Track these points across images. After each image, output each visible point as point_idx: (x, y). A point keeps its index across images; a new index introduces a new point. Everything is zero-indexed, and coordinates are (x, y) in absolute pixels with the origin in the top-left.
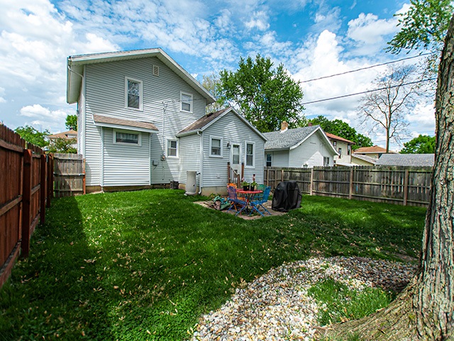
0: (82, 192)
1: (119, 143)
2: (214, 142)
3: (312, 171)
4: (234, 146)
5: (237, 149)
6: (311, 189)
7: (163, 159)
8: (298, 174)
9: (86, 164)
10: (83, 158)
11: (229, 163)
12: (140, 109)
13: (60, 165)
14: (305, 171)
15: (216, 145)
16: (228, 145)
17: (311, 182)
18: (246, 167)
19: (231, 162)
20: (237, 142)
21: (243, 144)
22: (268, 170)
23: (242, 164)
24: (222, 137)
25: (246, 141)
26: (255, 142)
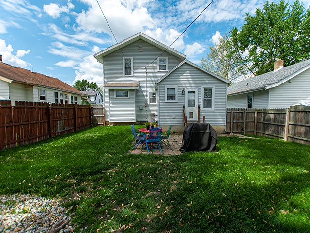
0: (103, 125)
1: (118, 97)
2: (170, 91)
3: (287, 113)
4: (189, 92)
5: (193, 94)
6: (286, 133)
7: (147, 105)
8: (272, 116)
9: (105, 110)
10: (104, 106)
11: (184, 107)
12: (132, 75)
13: (94, 110)
14: (280, 112)
15: (171, 93)
16: (183, 92)
17: (286, 125)
18: (202, 109)
19: (186, 105)
20: (192, 89)
21: (200, 89)
22: (232, 111)
23: (199, 107)
24: (177, 86)
25: (203, 87)
26: (214, 87)
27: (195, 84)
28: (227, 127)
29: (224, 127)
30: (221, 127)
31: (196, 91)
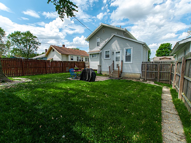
4: (117, 53)
5: (119, 53)
11: (113, 61)
12: (100, 46)
15: (107, 54)
16: (113, 53)
18: (124, 62)
19: (115, 60)
20: (118, 50)
21: (123, 50)
22: (146, 64)
23: (122, 61)
24: (110, 50)
25: (124, 48)
26: (132, 47)
27: (121, 47)
28: (142, 75)
29: (140, 75)
30: (138, 74)
31: (121, 51)
